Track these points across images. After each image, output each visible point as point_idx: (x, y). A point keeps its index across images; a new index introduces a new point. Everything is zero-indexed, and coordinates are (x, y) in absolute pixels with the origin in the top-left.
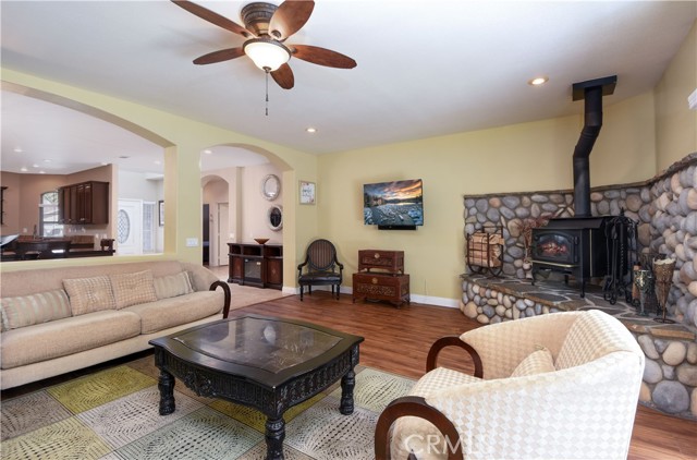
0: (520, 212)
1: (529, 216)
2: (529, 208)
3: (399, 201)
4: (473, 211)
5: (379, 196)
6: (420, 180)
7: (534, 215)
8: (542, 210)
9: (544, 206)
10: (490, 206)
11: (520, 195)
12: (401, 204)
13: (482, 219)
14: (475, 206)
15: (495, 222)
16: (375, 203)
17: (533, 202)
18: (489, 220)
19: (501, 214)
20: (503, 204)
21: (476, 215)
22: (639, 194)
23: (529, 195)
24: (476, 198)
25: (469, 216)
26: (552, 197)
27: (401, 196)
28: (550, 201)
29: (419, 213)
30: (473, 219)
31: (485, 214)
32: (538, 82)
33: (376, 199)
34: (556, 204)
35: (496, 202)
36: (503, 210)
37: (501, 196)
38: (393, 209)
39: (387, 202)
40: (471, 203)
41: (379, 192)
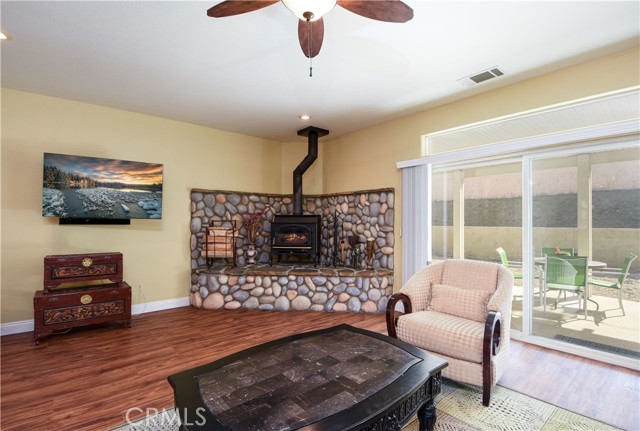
0: (242, 208)
1: (247, 213)
2: (247, 205)
3: (124, 186)
4: (201, 205)
5: (84, 174)
6: (159, 166)
7: (251, 211)
8: (256, 208)
9: (257, 205)
10: (217, 201)
11: (241, 195)
12: (128, 191)
13: (210, 213)
14: (203, 200)
15: (221, 217)
16: (73, 183)
17: (250, 201)
18: (216, 214)
19: (227, 210)
20: (227, 201)
21: (204, 209)
22: (315, 202)
23: (249, 195)
24: (204, 193)
25: (197, 210)
26: (262, 198)
27: (127, 180)
28: (261, 202)
29: (156, 204)
30: (201, 213)
31: (213, 209)
32: (305, 118)
33: (78, 179)
34: (264, 204)
35: (222, 197)
36: (229, 206)
37: (227, 193)
38: (111, 196)
39: (98, 185)
40: (199, 197)
41: (85, 168)
